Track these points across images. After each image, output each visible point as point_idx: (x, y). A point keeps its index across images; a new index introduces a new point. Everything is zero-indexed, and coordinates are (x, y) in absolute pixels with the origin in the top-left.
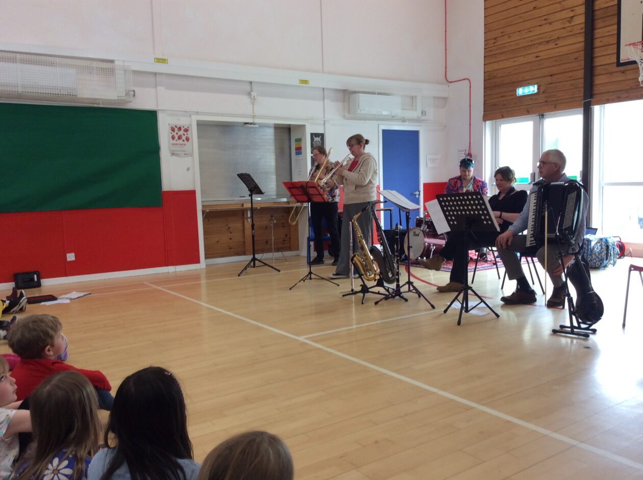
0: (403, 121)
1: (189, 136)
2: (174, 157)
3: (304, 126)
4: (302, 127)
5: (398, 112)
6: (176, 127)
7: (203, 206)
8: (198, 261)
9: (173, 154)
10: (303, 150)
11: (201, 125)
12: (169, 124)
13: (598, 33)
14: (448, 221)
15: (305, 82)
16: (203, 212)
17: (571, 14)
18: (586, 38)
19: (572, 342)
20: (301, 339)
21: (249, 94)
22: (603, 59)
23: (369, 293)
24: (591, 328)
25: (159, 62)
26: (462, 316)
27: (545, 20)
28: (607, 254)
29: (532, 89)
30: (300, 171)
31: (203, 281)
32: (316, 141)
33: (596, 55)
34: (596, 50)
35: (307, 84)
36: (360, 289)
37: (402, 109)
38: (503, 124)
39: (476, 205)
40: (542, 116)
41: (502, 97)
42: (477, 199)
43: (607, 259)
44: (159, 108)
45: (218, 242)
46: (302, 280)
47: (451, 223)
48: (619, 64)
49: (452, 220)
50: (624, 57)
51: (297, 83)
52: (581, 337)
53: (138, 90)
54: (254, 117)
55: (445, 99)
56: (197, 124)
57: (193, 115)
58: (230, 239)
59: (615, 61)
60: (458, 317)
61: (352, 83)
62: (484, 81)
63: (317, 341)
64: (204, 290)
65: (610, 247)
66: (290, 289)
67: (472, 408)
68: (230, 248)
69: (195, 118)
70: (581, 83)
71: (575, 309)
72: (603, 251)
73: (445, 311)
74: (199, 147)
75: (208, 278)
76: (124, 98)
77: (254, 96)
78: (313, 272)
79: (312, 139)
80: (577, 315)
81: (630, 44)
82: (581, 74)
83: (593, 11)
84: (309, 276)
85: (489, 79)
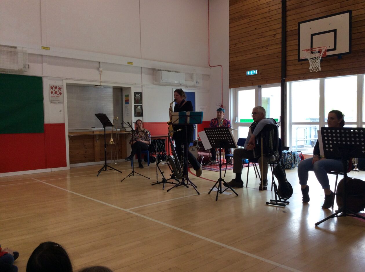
0: (186, 87)
1: (62, 92)
2: (52, 104)
3: (130, 88)
4: (129, 89)
5: (183, 82)
6: (54, 86)
7: (69, 133)
8: (65, 165)
9: (52, 102)
10: (129, 102)
11: (69, 86)
12: (50, 85)
13: (288, 43)
14: (211, 143)
15: (131, 63)
16: (69, 137)
17: (275, 33)
18: (282, 46)
19: (276, 209)
20: (127, 210)
21: (98, 69)
22: (291, 57)
23: (167, 183)
24: (286, 201)
25: (44, 49)
26: (218, 196)
27: (261, 35)
28: (294, 161)
29: (255, 72)
30: (128, 113)
31: (68, 177)
32: (137, 97)
33: (288, 55)
34: (287, 52)
35: (132, 64)
36: (161, 180)
37: (185, 81)
38: (240, 90)
39: (225, 134)
40: (260, 87)
41: (239, 76)
42: (226, 131)
43: (294, 164)
44: (44, 76)
45: (78, 154)
46: (128, 176)
47: (212, 144)
48: (299, 60)
49: (212, 142)
50: (302, 57)
51: (127, 64)
52: (281, 206)
53: (31, 65)
54: (101, 82)
55: (208, 75)
56: (67, 85)
57: (64, 80)
58: (86, 152)
59: (297, 59)
60: (216, 196)
61: (158, 65)
62: (230, 66)
63: (136, 212)
64: (69, 183)
65: (296, 157)
66: (121, 181)
67: (223, 247)
68: (86, 158)
69: (65, 82)
70: (280, 69)
71: (278, 191)
72: (292, 159)
73: (209, 193)
74: (67, 98)
75: (71, 175)
76: (22, 69)
77: (101, 70)
78: (135, 172)
79: (135, 96)
80: (279, 194)
81: (305, 50)
82: (280, 65)
83: (286, 32)
84: (133, 174)
85: (232, 66)
